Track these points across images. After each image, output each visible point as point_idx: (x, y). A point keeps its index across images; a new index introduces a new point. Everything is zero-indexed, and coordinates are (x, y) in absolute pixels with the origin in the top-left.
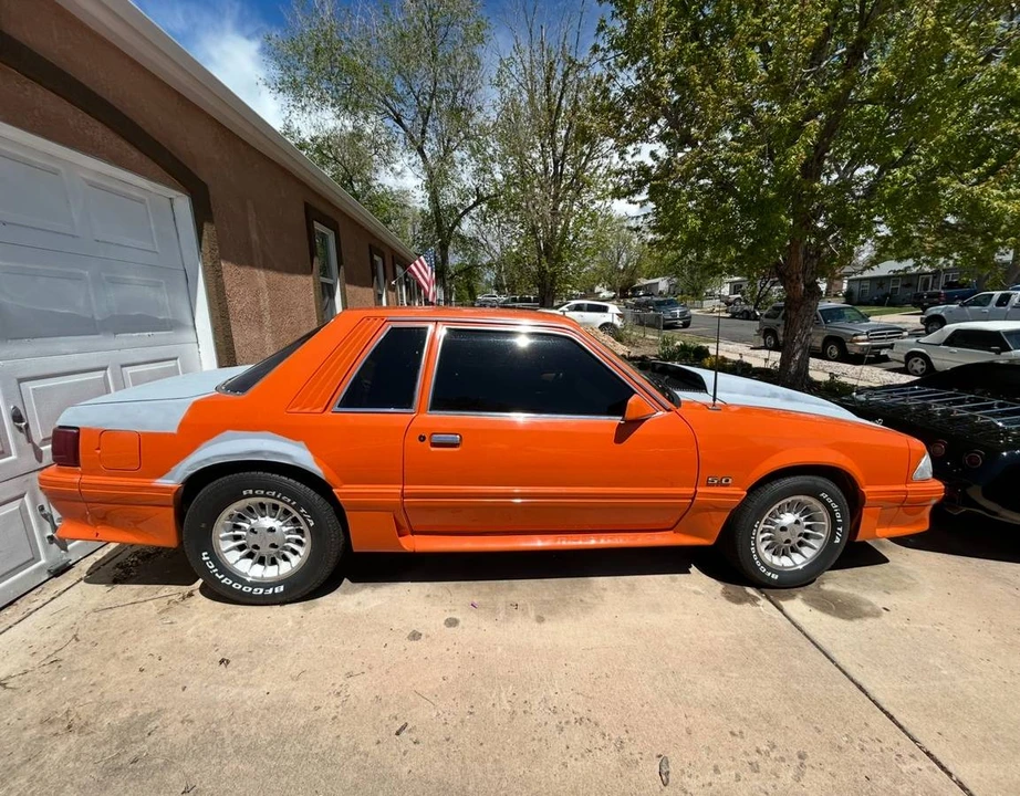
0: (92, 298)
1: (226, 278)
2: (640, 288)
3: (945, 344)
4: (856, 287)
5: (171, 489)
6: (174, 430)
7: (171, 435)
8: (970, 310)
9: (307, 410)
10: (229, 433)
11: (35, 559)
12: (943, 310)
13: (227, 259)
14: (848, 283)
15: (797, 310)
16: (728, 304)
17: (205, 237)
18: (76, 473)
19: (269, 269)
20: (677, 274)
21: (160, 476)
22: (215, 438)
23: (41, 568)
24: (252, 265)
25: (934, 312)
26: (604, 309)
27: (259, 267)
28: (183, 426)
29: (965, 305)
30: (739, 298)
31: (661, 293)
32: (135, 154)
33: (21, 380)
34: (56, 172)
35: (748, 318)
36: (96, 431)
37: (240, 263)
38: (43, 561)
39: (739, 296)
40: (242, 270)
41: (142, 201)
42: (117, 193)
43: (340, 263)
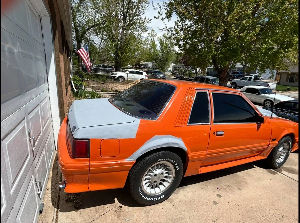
2: (142, 65)
3: (245, 92)
4: (210, 71)
5: (133, 163)
6: (134, 137)
7: (134, 139)
8: (242, 81)
9: (180, 125)
10: (156, 136)
12: (236, 81)
14: (208, 70)
15: (223, 81)
16: (173, 74)
18: (87, 160)
20: (156, 61)
21: (126, 158)
22: (151, 139)
25: (234, 81)
26: (141, 74)
28: (138, 134)
29: (241, 80)
30: (177, 72)
31: (149, 67)
33: (28, 114)
35: (182, 79)
36: (99, 140)
38: (38, 207)
39: (177, 71)
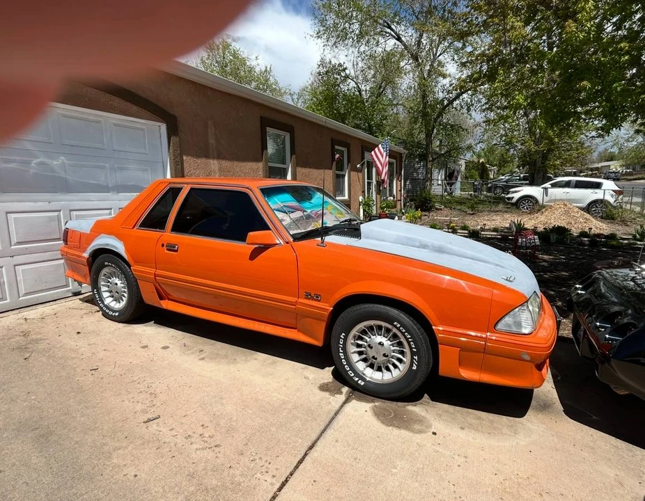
0: (109, 176)
1: (186, 165)
5: (86, 258)
6: (88, 232)
9: (127, 227)
10: (102, 234)
11: (67, 286)
13: (188, 155)
17: (171, 144)
18: (67, 248)
19: (223, 159)
21: (84, 252)
22: (99, 237)
23: (69, 290)
24: (207, 157)
27: (214, 158)
28: (91, 230)
32: (135, 108)
33: (71, 210)
34: (98, 122)
37: (198, 156)
38: (70, 288)
40: (199, 161)
41: (142, 130)
42: (130, 127)
43: (293, 152)
